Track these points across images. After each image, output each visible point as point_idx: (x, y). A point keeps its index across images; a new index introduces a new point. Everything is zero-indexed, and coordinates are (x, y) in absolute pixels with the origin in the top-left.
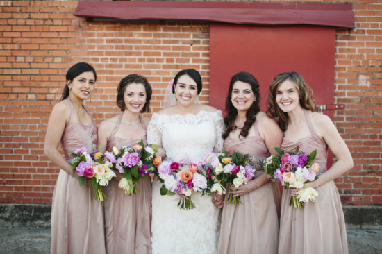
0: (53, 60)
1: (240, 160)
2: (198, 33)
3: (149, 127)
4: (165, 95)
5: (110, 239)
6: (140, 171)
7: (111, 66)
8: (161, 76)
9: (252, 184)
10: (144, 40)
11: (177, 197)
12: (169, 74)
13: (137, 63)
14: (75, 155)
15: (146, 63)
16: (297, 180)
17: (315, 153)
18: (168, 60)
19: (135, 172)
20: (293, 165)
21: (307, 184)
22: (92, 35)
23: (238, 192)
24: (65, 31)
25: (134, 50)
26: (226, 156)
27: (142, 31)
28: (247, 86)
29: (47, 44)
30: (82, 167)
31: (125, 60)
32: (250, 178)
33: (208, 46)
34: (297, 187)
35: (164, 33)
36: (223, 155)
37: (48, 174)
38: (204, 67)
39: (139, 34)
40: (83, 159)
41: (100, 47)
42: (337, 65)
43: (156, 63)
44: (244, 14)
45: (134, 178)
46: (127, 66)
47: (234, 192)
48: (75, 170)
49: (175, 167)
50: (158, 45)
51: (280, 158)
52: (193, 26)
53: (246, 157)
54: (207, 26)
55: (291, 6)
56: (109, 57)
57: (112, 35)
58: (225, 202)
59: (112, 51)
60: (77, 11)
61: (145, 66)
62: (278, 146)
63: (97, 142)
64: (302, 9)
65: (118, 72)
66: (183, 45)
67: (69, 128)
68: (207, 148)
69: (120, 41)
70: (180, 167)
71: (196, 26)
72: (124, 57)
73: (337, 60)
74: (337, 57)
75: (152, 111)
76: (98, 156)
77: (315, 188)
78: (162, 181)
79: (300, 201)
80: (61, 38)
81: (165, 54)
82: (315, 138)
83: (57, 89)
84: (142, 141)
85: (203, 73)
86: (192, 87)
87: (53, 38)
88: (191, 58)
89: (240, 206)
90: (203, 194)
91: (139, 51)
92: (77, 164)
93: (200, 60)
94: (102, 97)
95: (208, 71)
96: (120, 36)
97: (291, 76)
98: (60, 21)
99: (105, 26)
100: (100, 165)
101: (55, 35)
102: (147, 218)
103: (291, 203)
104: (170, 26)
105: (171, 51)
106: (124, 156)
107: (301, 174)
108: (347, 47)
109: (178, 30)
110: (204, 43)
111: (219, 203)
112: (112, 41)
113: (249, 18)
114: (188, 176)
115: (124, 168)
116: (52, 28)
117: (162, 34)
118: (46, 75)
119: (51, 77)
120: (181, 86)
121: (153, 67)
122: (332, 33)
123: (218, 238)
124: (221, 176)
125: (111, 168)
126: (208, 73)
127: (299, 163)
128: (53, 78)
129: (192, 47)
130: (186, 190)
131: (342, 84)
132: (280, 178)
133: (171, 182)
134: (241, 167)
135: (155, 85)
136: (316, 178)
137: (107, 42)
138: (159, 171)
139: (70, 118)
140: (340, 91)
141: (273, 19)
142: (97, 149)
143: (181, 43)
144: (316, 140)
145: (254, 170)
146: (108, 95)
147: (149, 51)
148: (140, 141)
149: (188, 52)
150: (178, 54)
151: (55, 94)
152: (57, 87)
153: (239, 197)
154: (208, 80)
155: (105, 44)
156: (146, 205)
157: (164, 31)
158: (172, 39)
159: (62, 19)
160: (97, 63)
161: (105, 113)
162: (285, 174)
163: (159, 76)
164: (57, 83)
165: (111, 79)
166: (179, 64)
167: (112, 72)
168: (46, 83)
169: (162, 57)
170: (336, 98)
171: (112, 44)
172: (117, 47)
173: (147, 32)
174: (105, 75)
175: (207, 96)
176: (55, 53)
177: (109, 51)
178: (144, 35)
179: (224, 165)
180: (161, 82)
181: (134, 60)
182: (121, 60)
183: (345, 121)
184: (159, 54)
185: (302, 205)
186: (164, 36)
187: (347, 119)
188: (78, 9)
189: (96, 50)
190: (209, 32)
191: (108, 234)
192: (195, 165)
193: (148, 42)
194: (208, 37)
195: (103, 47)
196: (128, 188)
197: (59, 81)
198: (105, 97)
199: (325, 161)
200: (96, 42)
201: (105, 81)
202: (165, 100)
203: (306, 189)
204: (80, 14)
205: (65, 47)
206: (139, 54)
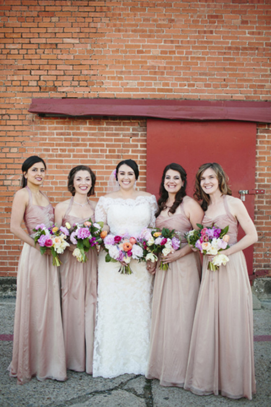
0: (10, 150)
1: (168, 234)
2: (137, 127)
3: (97, 208)
4: (108, 181)
5: (65, 298)
6: (91, 242)
7: (60, 156)
8: (105, 165)
9: (178, 254)
10: (90, 133)
11: (118, 265)
12: (112, 163)
13: (84, 153)
14: (36, 231)
15: (91, 153)
16: (213, 248)
17: (227, 228)
18: (110, 151)
19: (86, 243)
20: (210, 237)
21: (220, 252)
22: (44, 128)
23: (167, 260)
24: (20, 125)
25: (80, 142)
26: (157, 231)
27: (88, 125)
28: (177, 174)
29: (5, 136)
30: (42, 239)
31: (73, 151)
32: (176, 248)
33: (145, 138)
34: (213, 254)
35: (107, 126)
36: (155, 230)
37: (6, 250)
38: (142, 157)
39: (85, 128)
40: (43, 233)
41: (50, 139)
42: (258, 155)
43: (100, 153)
44: (177, 110)
45: (85, 248)
46: (75, 156)
47: (164, 260)
48: (37, 242)
49: (118, 240)
50: (102, 137)
51: (200, 231)
52: (132, 121)
53: (173, 231)
54: (145, 121)
55: (219, 103)
56: (59, 148)
57: (62, 129)
58: (157, 269)
59: (61, 142)
60: (31, 108)
61: (90, 156)
62: (199, 222)
63: (54, 220)
64: (227, 106)
65: (67, 161)
66: (124, 138)
67: (29, 209)
68: (143, 225)
69: (69, 134)
70: (122, 240)
71: (135, 121)
72: (72, 148)
73: (258, 151)
74: (257, 148)
75: (96, 195)
76: (54, 230)
77: (227, 256)
78: (107, 251)
79: (215, 264)
80: (17, 131)
81: (108, 146)
82: (229, 216)
83: (13, 176)
84: (90, 219)
85: (141, 162)
86: (130, 174)
87: (9, 131)
88: (130, 149)
89: (169, 271)
90: (140, 261)
91: (85, 142)
92: (38, 238)
93: (138, 150)
94: (53, 183)
95: (145, 160)
96: (68, 130)
97: (212, 166)
98: (16, 116)
99: (55, 121)
100: (56, 237)
101: (12, 128)
102: (95, 282)
103: (209, 267)
104: (112, 121)
105: (113, 143)
106: (77, 231)
107: (216, 244)
108: (266, 139)
109: (119, 124)
110: (142, 135)
111: (152, 270)
112: (62, 134)
113: (181, 114)
114: (128, 247)
115: (77, 240)
116: (9, 123)
117: (105, 128)
118: (4, 163)
119: (7, 165)
120: (122, 174)
121: (97, 156)
122: (254, 127)
123: (151, 299)
124: (153, 247)
125: (65, 240)
126: (146, 162)
127: (214, 235)
128: (9, 166)
129: (131, 139)
130: (126, 258)
131: (262, 172)
132: (199, 247)
133: (114, 251)
134: (168, 240)
135: (99, 173)
136: (228, 247)
137: (57, 135)
138: (105, 242)
139: (29, 201)
140: (260, 178)
141: (203, 115)
142: (54, 224)
143: (122, 136)
144: (230, 218)
145: (179, 242)
146: (58, 181)
147: (94, 142)
148: (89, 219)
149: (128, 143)
150: (119, 146)
151: (12, 180)
152: (13, 174)
153: (168, 264)
154: (145, 168)
155: (55, 136)
156: (94, 271)
157: (107, 125)
158: (114, 132)
159: (18, 115)
160: (48, 153)
161: (55, 197)
162: (203, 243)
163: (103, 164)
164: (13, 170)
165: (61, 167)
166: (120, 154)
167: (61, 161)
168: (4, 170)
169: (105, 148)
170: (257, 184)
171: (62, 137)
172: (66, 139)
173: (93, 126)
174: (56, 164)
175: (145, 182)
176: (12, 144)
177: (59, 142)
178: (90, 129)
179: (155, 238)
180: (105, 170)
181: (81, 151)
182: (70, 151)
183: (265, 204)
184: (102, 145)
185: (216, 269)
186: (107, 129)
187: (267, 202)
188: (32, 106)
189: (47, 141)
190: (146, 126)
191: (63, 294)
192: (134, 238)
193: (93, 134)
194: (145, 130)
195: (53, 139)
196: (80, 256)
197: (15, 169)
198: (55, 183)
199: (235, 235)
200: (48, 135)
201: (56, 169)
202: (108, 186)
203: (220, 256)
204: (33, 110)
205: (20, 139)
206: (85, 145)
